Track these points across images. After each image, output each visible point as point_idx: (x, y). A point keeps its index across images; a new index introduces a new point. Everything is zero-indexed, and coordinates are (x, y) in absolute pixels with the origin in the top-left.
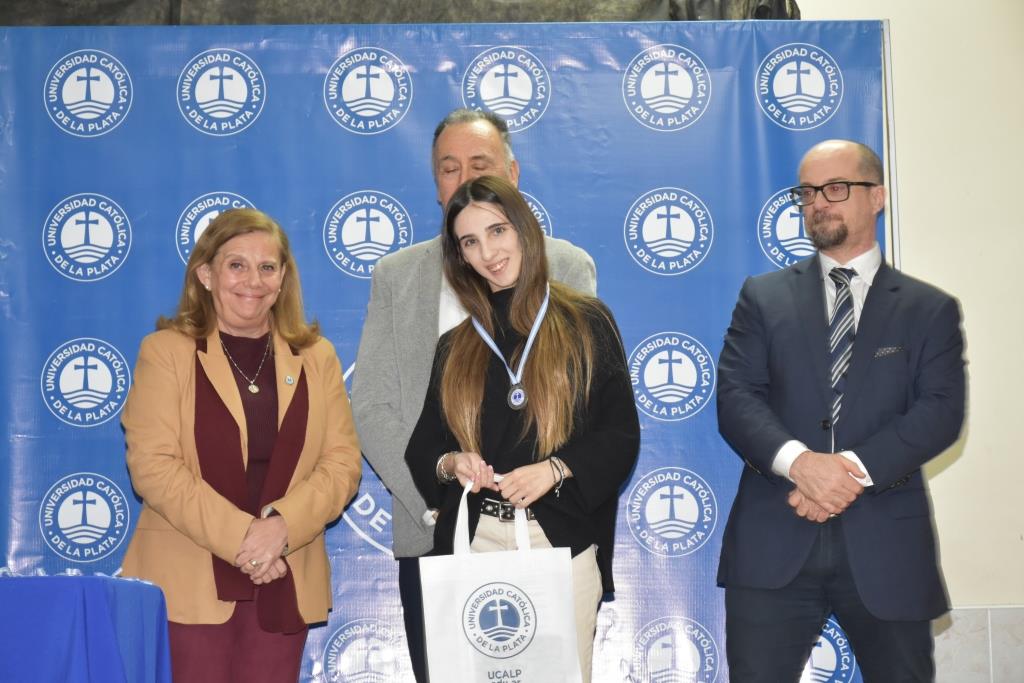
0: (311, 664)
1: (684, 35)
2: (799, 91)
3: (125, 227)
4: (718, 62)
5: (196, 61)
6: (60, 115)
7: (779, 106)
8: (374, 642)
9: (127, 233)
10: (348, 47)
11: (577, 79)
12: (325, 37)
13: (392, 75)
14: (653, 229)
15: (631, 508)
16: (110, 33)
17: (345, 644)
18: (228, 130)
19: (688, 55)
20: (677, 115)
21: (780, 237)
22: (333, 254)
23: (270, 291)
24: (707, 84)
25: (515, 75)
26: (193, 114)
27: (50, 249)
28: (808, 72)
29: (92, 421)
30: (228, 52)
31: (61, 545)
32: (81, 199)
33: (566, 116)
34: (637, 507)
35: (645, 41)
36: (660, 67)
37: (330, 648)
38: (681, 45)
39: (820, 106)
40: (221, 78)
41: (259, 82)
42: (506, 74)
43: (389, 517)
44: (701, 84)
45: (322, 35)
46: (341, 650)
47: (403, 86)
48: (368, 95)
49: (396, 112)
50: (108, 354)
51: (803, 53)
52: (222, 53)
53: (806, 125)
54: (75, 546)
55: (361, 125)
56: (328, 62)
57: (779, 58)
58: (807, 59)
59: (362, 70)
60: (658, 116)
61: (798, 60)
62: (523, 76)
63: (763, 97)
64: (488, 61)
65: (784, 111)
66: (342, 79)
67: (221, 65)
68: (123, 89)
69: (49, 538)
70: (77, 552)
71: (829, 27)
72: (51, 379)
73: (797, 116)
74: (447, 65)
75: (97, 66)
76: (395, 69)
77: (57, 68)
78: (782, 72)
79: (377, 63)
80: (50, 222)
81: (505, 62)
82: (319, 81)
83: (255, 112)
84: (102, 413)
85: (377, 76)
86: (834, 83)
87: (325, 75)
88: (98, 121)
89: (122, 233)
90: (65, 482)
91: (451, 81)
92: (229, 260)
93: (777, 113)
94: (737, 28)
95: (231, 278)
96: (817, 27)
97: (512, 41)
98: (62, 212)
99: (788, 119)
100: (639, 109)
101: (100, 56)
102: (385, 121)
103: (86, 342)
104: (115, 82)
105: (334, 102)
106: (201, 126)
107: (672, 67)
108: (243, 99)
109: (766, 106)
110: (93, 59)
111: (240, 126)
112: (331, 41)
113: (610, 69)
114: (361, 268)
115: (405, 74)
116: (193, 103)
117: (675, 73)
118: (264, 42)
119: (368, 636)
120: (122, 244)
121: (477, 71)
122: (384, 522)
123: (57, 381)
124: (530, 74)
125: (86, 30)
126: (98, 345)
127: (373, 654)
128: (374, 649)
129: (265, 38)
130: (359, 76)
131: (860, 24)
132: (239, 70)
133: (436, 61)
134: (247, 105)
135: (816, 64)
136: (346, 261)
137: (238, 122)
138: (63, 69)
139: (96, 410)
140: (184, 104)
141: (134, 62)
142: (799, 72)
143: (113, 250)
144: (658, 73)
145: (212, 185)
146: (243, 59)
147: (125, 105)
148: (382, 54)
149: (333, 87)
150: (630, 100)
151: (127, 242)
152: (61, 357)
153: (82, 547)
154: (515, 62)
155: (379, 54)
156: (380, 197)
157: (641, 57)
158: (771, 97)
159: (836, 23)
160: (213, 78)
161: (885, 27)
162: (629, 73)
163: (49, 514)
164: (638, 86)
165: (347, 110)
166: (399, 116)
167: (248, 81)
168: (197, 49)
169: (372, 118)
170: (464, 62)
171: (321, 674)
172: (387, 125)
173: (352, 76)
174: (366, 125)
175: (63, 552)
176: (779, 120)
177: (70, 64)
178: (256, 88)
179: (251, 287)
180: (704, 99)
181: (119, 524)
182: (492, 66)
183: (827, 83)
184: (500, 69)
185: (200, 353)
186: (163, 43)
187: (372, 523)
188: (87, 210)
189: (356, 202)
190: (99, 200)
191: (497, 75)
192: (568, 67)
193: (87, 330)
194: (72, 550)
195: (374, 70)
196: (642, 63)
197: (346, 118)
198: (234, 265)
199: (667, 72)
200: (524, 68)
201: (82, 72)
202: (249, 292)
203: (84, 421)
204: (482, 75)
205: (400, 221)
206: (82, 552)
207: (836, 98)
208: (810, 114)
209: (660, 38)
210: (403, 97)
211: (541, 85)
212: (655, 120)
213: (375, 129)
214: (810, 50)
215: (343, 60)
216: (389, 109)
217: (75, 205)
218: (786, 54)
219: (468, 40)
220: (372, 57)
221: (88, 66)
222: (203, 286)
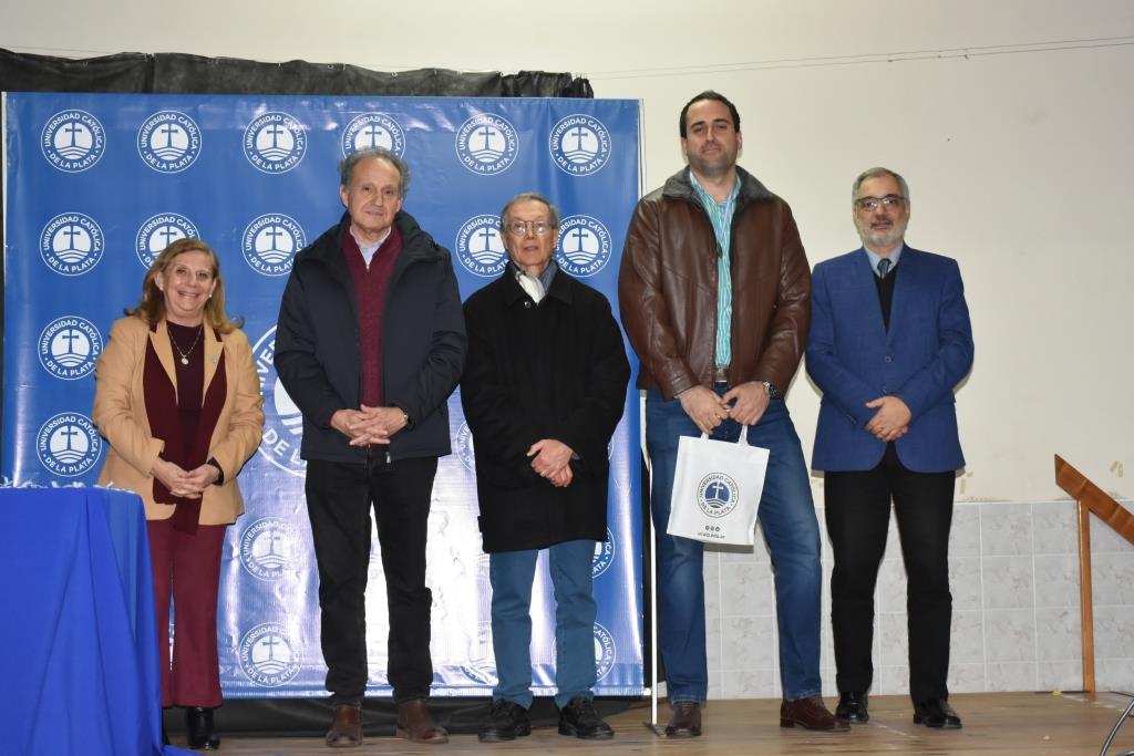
0: (231, 549)
1: (499, 107)
2: (580, 148)
3: (99, 237)
4: (523, 127)
5: (152, 119)
6: (53, 156)
7: (565, 158)
8: (276, 534)
9: (101, 241)
10: (261, 111)
11: (424, 136)
12: (244, 104)
13: (292, 132)
14: (476, 244)
15: (459, 440)
16: (90, 97)
17: (257, 535)
18: (174, 169)
19: (502, 121)
20: (495, 164)
21: (565, 251)
22: (249, 259)
23: (204, 291)
24: (515, 142)
25: (380, 133)
26: (149, 157)
27: (45, 253)
28: (586, 135)
29: (75, 376)
30: (175, 114)
31: (52, 464)
32: (67, 216)
33: (415, 163)
34: (463, 439)
35: (472, 110)
36: (483, 130)
37: (245, 538)
38: (496, 113)
39: (594, 159)
40: (170, 131)
41: (197, 135)
42: (373, 133)
43: (288, 445)
44: (511, 142)
45: (242, 104)
46: (253, 540)
47: (300, 140)
48: (275, 146)
49: (295, 158)
50: (86, 328)
51: (583, 121)
52: (170, 114)
53: (584, 172)
54: (62, 465)
55: (270, 167)
56: (247, 121)
57: (567, 125)
58: (586, 126)
59: (271, 128)
60: (481, 164)
61: (579, 126)
62: (386, 134)
63: (555, 152)
64: (361, 123)
65: (569, 162)
66: (256, 134)
67: (170, 122)
68: (99, 138)
69: (44, 459)
70: (64, 469)
71: (602, 103)
72: (45, 345)
73: (579, 165)
74: (332, 126)
75: (80, 121)
76: (295, 127)
77: (51, 122)
78: (568, 135)
79: (281, 123)
80: (45, 233)
81: (373, 124)
82: (240, 135)
83: (194, 156)
84: (82, 370)
85: (281, 132)
86: (604, 143)
87: (243, 132)
88: (81, 161)
89: (97, 241)
90: (55, 419)
91: (334, 136)
92: (176, 268)
93: (565, 163)
94: (537, 103)
95: (177, 280)
96: (593, 103)
97: (378, 109)
98: (54, 226)
99: (572, 168)
100: (467, 159)
101: (82, 115)
102: (287, 164)
103: (71, 319)
104: (93, 133)
105: (251, 150)
106: (155, 165)
107: (490, 130)
108: (186, 147)
109: (556, 158)
110: (77, 116)
111: (183, 167)
112: (249, 107)
113: (448, 131)
114: (269, 269)
115: (301, 132)
116: (150, 149)
117: (493, 134)
118: (201, 107)
119: (273, 530)
120: (97, 249)
121: (353, 129)
122: (284, 449)
123: (49, 347)
124: (390, 133)
125: (72, 95)
126: (79, 321)
127: (275, 542)
128: (278, 538)
129: (201, 103)
130: (269, 132)
131: (623, 102)
132: (183, 126)
133: (324, 123)
134: (188, 151)
135: (592, 130)
136: (258, 264)
137: (181, 163)
138: (56, 123)
139: (78, 368)
140: (142, 150)
141: (107, 120)
142: (580, 135)
143: (91, 254)
144: (481, 134)
145: (162, 207)
146: (186, 118)
147: (100, 150)
148: (285, 116)
149: (250, 140)
150: (461, 152)
151: (100, 247)
152: (53, 330)
153: (67, 466)
154: (379, 124)
155: (283, 116)
156: (283, 218)
157: (469, 122)
158: (560, 152)
159: (606, 101)
160: (163, 131)
161: (640, 104)
162: (461, 133)
163: (43, 442)
164: (467, 143)
165: (260, 156)
166: (297, 161)
167: (189, 134)
168: (152, 111)
169: (278, 162)
170: (344, 123)
171: (238, 557)
172: (289, 167)
173: (263, 132)
174: (273, 166)
175: (54, 469)
176: (566, 168)
177: (60, 120)
178: (195, 139)
179: (189, 286)
180: (513, 153)
181: (94, 449)
182: (363, 126)
183: (600, 143)
184: (369, 129)
185: (151, 333)
186: (128, 106)
187: (276, 449)
188: (72, 224)
189: (265, 222)
190: (80, 217)
191: (367, 133)
192: (417, 128)
193: (71, 310)
194: (60, 468)
195: (279, 128)
196: (469, 126)
197: (259, 161)
198: (180, 271)
199: (487, 133)
200: (386, 128)
201: (69, 126)
202: (189, 290)
203: (69, 376)
204: (356, 133)
205: (297, 236)
206: (67, 470)
207: (606, 154)
208: (587, 164)
209: (483, 109)
210: (299, 148)
211: (398, 141)
212: (479, 167)
213: (279, 169)
214: (588, 119)
215: (257, 120)
216: (290, 156)
217: (63, 221)
218: (571, 123)
219: (346, 108)
220: (279, 118)
221: (74, 121)
222: (158, 288)
